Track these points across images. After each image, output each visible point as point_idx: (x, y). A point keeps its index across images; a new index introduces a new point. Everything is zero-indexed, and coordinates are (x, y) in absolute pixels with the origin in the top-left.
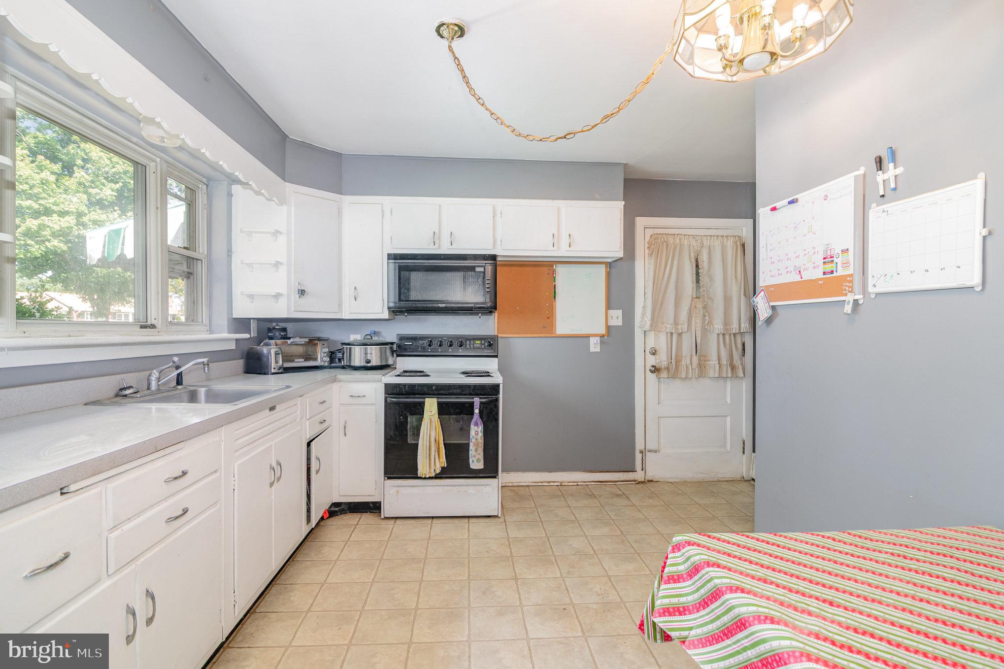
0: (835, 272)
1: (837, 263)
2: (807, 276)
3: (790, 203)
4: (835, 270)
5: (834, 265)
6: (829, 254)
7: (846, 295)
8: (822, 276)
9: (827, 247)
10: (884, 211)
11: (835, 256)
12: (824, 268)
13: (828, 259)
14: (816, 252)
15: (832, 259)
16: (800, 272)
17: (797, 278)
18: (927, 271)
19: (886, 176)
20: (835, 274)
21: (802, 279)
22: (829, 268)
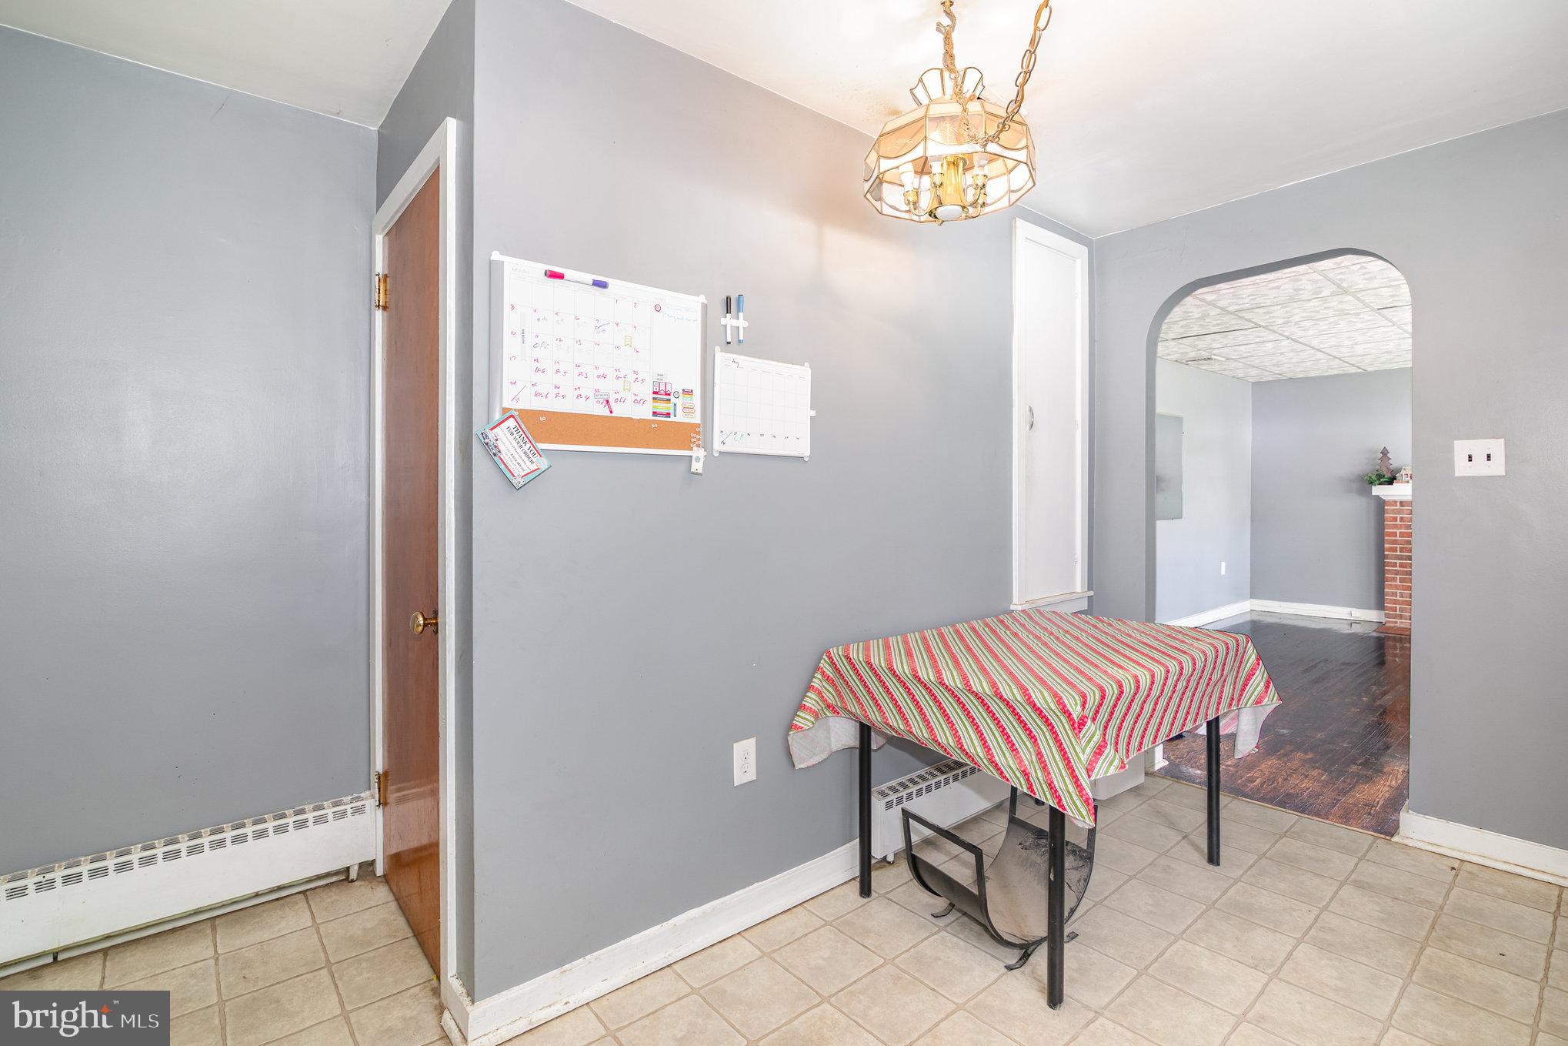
0: (672, 416)
1: (675, 405)
2: (620, 411)
3: (596, 284)
4: (672, 411)
5: (671, 406)
6: (662, 387)
7: (691, 449)
8: (651, 417)
9: (659, 377)
10: (733, 361)
11: (672, 394)
12: (654, 407)
13: (661, 394)
14: (640, 379)
15: (668, 397)
16: (608, 401)
17: (602, 411)
18: (774, 437)
19: (735, 323)
20: (672, 419)
21: (613, 415)
22: (662, 407)
